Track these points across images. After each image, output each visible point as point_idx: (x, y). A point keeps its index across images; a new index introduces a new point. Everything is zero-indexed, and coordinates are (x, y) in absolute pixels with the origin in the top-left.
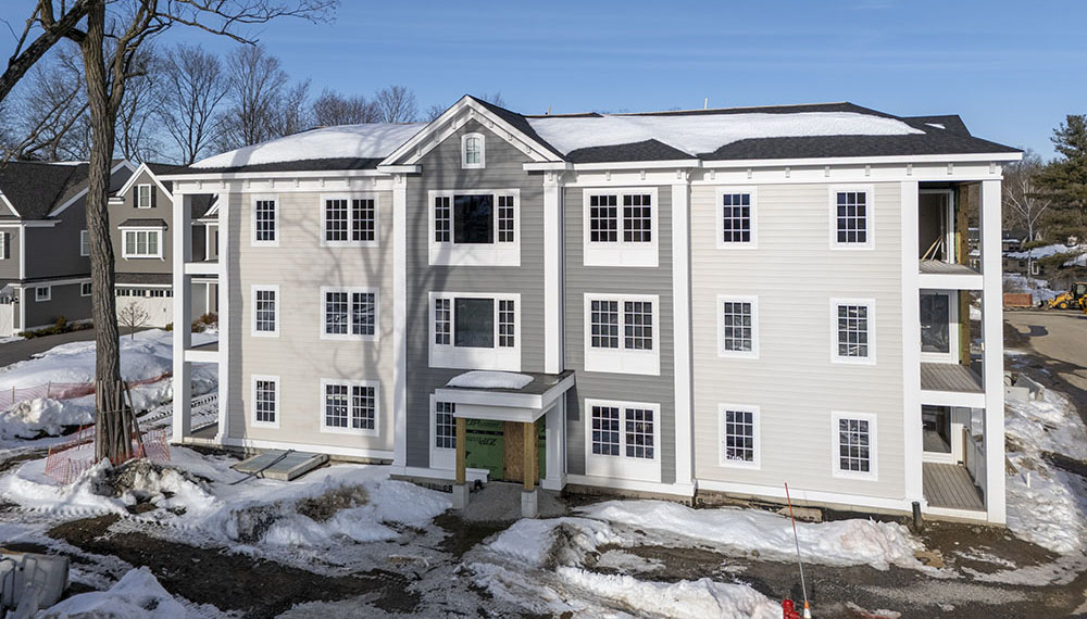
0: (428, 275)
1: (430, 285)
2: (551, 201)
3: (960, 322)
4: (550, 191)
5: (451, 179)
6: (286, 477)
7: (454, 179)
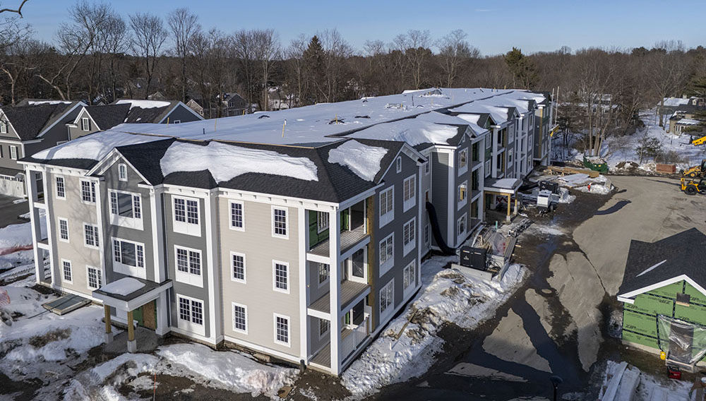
0: (111, 229)
1: (112, 233)
2: (153, 201)
3: (368, 263)
4: (152, 196)
5: (116, 184)
6: (60, 314)
7: (117, 185)
